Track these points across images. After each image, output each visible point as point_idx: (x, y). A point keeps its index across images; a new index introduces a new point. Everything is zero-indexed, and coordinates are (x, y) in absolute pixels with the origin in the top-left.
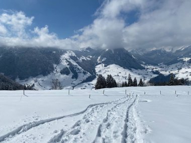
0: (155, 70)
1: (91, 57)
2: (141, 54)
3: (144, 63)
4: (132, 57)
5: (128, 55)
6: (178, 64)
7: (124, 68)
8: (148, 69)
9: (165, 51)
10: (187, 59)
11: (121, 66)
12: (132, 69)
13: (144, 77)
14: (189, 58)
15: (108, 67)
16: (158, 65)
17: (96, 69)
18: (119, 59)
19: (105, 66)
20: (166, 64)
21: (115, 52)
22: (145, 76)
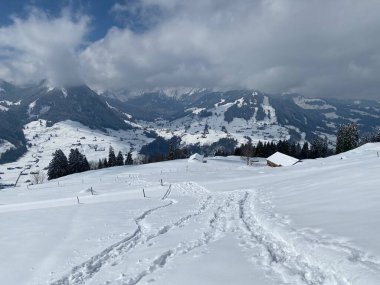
0: (149, 129)
1: (9, 103)
2: (122, 99)
3: (129, 116)
4: (106, 106)
5: (97, 101)
6: (186, 118)
7: (91, 128)
8: (137, 128)
9: (164, 95)
10: (197, 111)
11: (85, 125)
12: (108, 130)
13: (131, 145)
14: (201, 110)
15: (55, 126)
16: (154, 122)
17: (25, 132)
18: (80, 110)
19: (48, 125)
20: (167, 119)
21: (68, 94)
22: (133, 142)
